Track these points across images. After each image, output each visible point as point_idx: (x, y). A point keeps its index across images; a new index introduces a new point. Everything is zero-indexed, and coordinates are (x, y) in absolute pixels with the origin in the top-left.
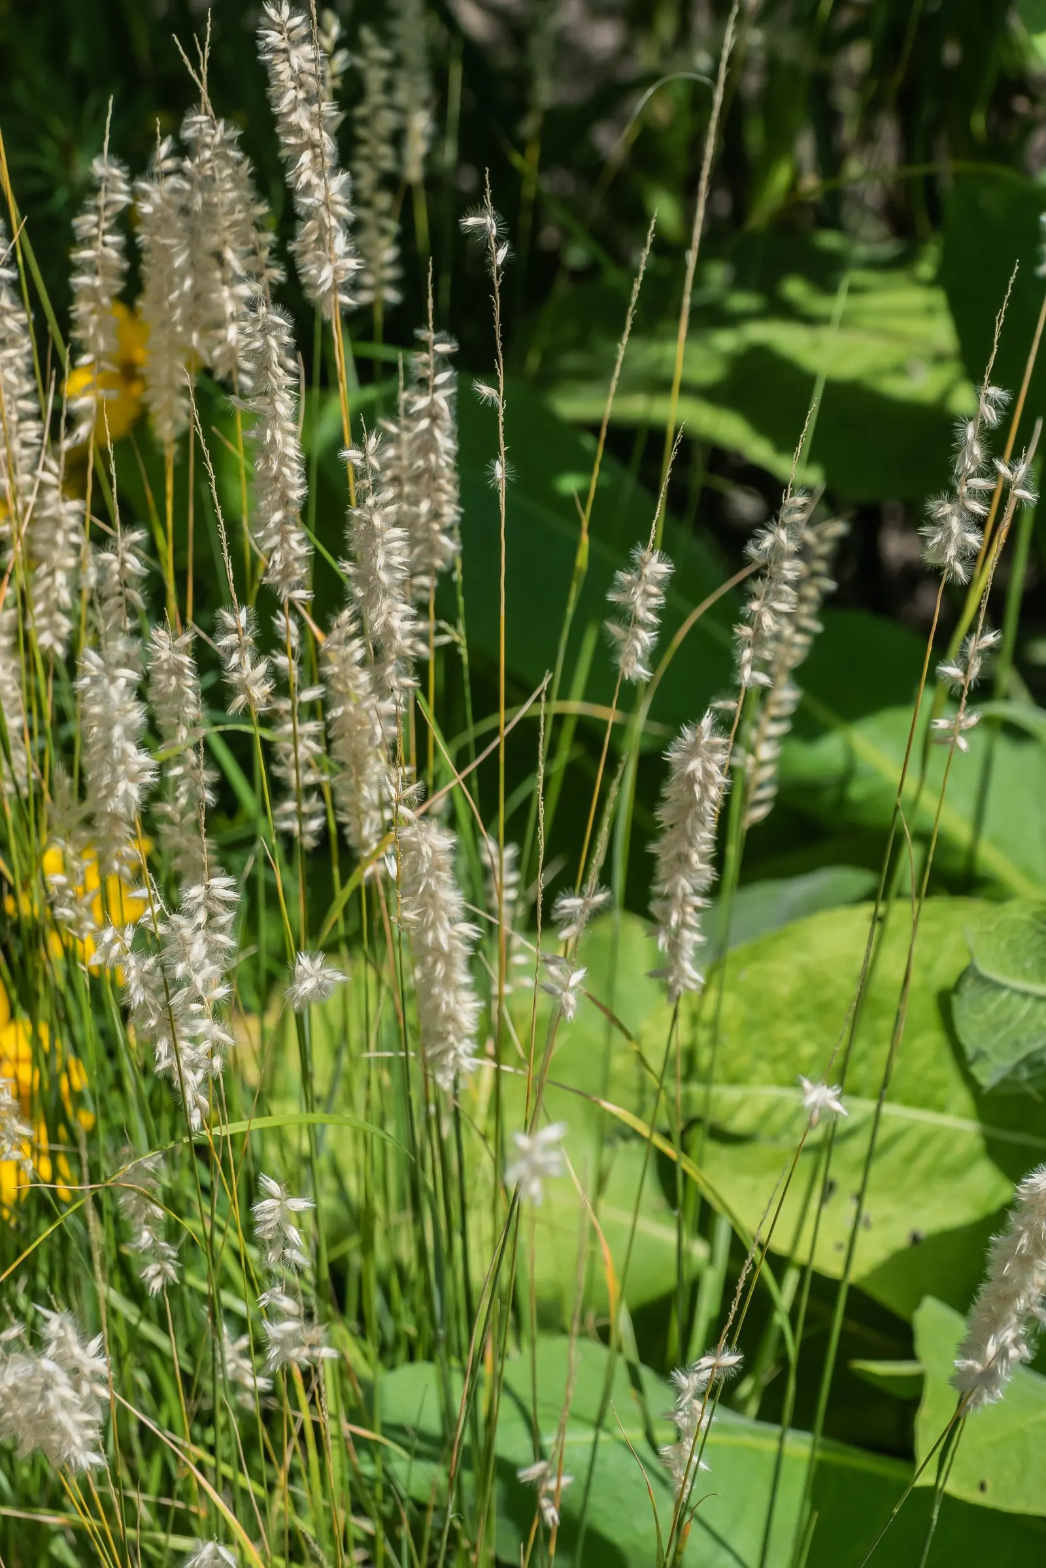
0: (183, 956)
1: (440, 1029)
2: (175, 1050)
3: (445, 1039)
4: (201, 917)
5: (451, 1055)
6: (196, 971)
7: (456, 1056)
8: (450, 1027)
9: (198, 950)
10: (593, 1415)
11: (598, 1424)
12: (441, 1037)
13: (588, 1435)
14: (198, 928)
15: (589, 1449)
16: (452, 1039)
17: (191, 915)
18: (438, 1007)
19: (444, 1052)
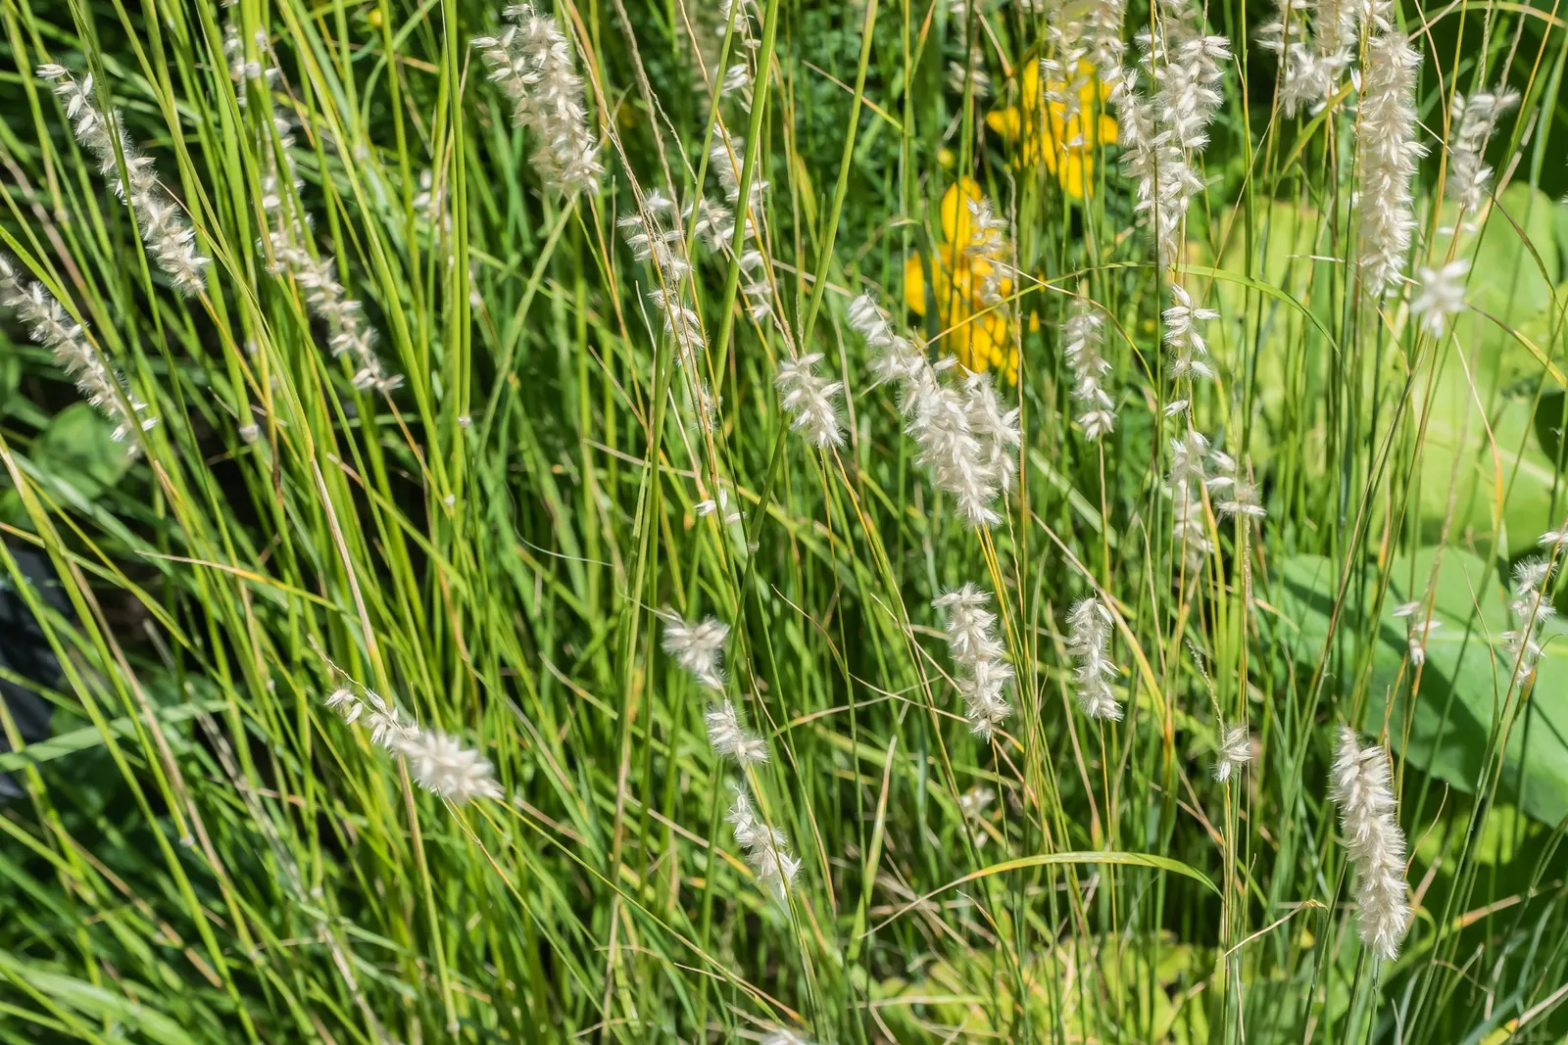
0: (1173, 102)
1: (1376, 241)
2: (1155, 191)
3: (1380, 251)
4: (1195, 70)
5: (1383, 267)
6: (1182, 118)
7: (1388, 268)
8: (1386, 241)
9: (1187, 101)
10: (1465, 615)
11: (1469, 627)
12: (1376, 249)
13: (1460, 635)
14: (1191, 80)
15: (1458, 650)
16: (1386, 252)
17: (1186, 67)
18: (1378, 219)
19: (1377, 264)
